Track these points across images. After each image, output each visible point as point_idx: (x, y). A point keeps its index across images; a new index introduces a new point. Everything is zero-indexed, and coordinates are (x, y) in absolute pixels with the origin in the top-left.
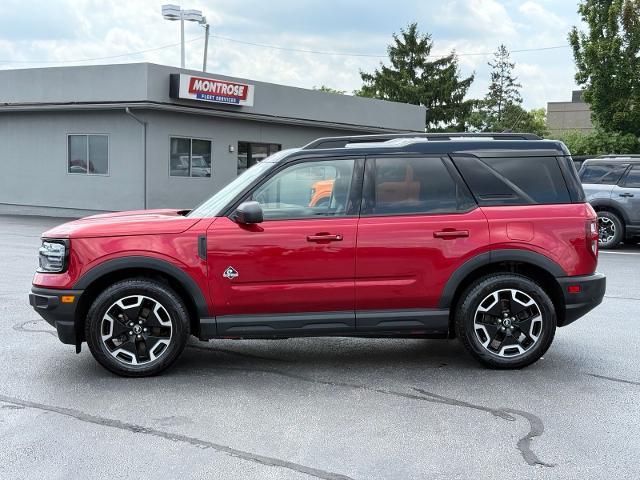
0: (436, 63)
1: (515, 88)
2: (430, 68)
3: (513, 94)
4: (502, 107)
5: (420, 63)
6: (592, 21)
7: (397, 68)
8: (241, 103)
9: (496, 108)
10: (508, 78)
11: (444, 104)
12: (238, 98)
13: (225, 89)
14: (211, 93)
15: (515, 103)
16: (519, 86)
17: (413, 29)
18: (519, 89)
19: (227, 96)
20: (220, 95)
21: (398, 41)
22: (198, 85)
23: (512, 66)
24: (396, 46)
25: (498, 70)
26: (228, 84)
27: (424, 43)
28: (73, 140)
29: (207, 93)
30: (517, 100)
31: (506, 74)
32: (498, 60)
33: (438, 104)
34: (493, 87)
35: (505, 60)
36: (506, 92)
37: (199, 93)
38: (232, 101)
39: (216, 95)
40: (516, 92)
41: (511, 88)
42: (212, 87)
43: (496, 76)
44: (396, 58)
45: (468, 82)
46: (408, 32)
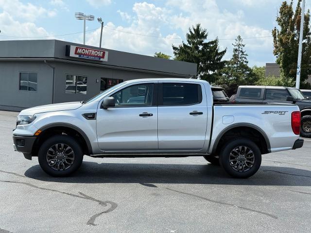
0: (209, 43)
1: (245, 56)
2: (206, 45)
3: (243, 59)
4: (238, 65)
5: (201, 43)
6: (282, 26)
7: (190, 44)
8: (101, 60)
9: (235, 66)
10: (241, 51)
11: (211, 62)
12: (100, 57)
13: (93, 53)
14: (86, 55)
15: (245, 63)
16: (246, 55)
17: (198, 26)
18: (247, 57)
19: (94, 56)
20: (91, 56)
21: (191, 32)
22: (79, 51)
23: (244, 46)
24: (190, 34)
25: (237, 47)
26: (95, 51)
27: (203, 33)
28: (22, 74)
29: (84, 54)
30: (246, 62)
31: (240, 50)
32: (237, 42)
33: (209, 62)
34: (235, 55)
35: (240, 43)
36: (240, 58)
37: (80, 54)
38: (97, 59)
39: (88, 55)
40: (245, 58)
41: (243, 56)
42: (87, 52)
43: (236, 50)
44: (190, 40)
45: (224, 52)
46: (196, 28)
